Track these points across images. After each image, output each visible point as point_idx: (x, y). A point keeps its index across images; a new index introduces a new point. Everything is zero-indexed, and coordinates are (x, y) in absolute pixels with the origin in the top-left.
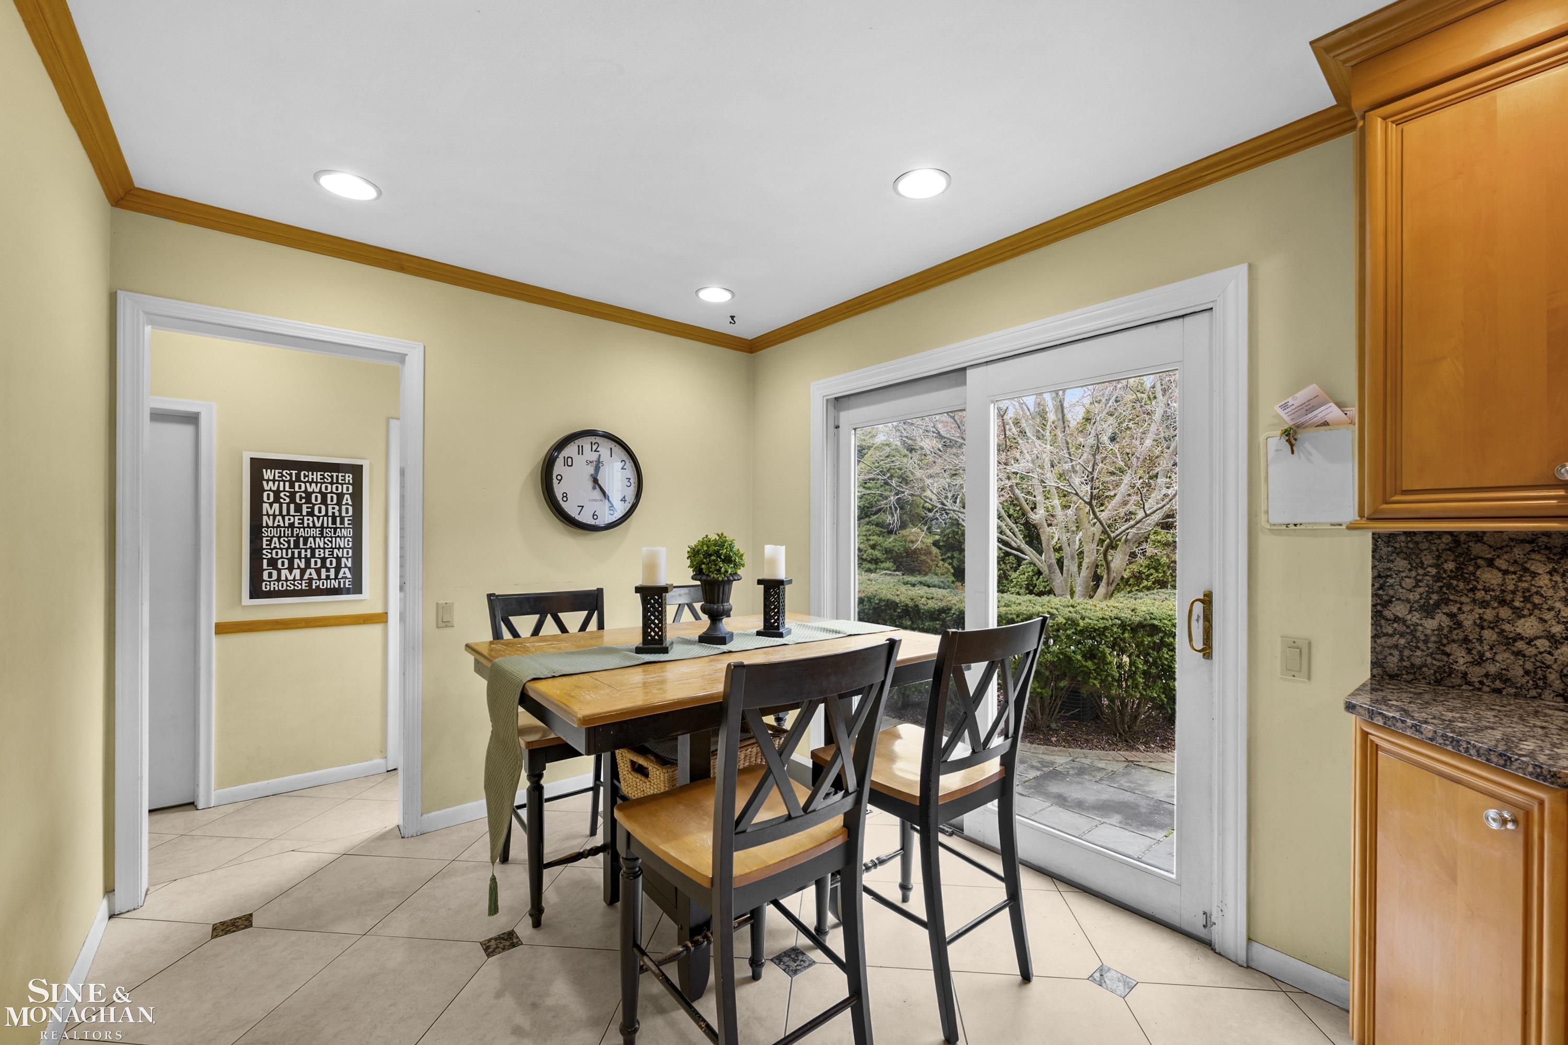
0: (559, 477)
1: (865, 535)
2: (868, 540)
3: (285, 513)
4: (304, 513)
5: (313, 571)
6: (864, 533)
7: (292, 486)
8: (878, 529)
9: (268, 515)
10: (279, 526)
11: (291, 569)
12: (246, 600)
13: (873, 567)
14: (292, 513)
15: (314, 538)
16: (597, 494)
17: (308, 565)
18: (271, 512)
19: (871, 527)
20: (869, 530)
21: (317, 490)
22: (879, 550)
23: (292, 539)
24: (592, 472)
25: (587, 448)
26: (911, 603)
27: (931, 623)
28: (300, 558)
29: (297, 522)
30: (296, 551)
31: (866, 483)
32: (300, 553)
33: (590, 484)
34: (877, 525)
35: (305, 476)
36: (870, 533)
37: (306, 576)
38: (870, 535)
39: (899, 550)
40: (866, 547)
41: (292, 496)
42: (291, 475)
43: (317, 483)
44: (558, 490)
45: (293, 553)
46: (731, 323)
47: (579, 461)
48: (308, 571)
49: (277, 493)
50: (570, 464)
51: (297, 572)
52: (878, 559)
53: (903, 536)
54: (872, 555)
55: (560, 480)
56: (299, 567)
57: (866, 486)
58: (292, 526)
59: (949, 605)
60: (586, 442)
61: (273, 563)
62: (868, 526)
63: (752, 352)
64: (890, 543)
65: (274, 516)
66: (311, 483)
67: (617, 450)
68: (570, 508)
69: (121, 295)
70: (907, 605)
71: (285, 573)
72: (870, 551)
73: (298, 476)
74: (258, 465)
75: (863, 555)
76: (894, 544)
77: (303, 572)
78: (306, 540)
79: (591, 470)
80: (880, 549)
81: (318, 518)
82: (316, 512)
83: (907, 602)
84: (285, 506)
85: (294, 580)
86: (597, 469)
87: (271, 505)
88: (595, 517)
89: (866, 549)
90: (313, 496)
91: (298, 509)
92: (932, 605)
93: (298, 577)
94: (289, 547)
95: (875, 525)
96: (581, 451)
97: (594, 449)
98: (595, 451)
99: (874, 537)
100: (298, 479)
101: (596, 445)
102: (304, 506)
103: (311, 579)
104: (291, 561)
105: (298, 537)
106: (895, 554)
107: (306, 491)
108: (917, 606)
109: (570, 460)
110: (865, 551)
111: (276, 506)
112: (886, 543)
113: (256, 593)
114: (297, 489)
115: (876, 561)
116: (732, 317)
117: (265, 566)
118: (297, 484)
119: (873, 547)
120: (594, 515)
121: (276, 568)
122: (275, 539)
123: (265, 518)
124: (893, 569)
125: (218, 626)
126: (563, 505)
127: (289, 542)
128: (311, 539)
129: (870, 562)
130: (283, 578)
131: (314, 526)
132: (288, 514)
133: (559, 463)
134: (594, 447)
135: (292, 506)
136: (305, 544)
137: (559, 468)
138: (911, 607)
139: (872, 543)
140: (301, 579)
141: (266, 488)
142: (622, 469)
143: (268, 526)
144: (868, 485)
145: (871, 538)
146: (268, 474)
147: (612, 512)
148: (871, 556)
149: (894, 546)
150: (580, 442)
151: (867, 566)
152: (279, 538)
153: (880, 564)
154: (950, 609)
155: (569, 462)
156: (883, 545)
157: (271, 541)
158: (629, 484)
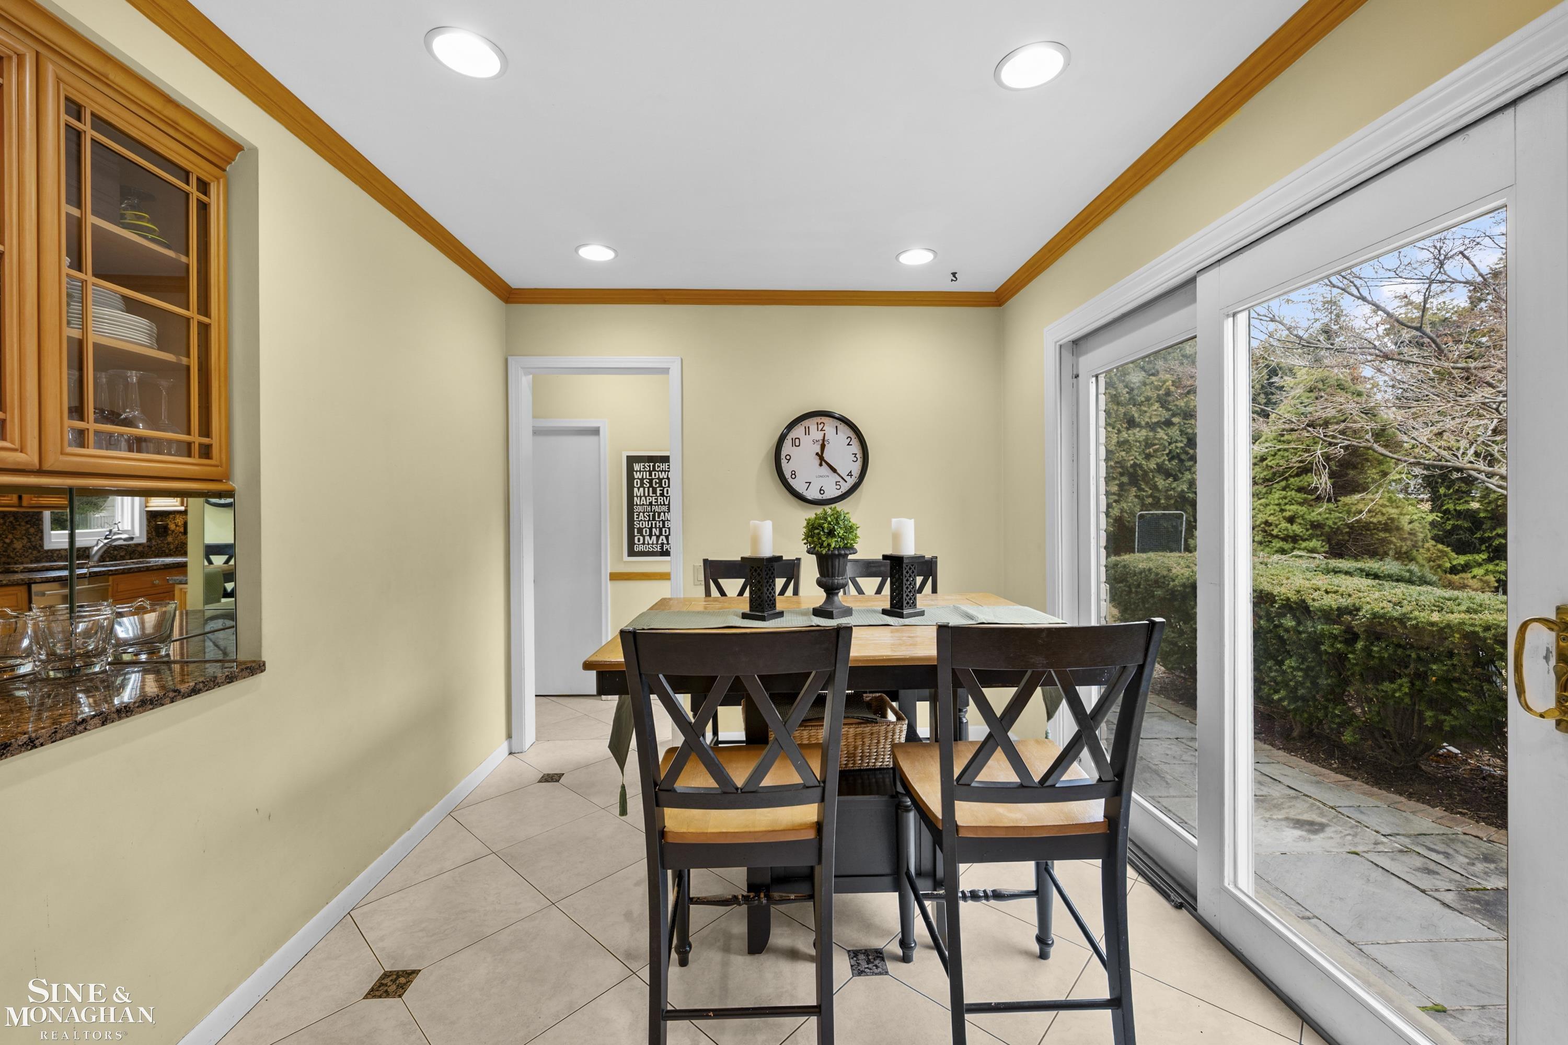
0: (788, 457)
1: (1279, 504)
2: (1282, 510)
3: (646, 494)
4: (658, 495)
5: (664, 537)
6: (1276, 502)
7: (650, 475)
8: (1300, 496)
9: (637, 496)
10: (643, 504)
11: (650, 535)
12: (626, 558)
13: (1287, 546)
14: (651, 494)
15: (664, 513)
16: (825, 470)
17: (661, 534)
18: (639, 495)
19: (1289, 493)
20: (1285, 498)
21: (666, 477)
22: (1300, 524)
23: (651, 514)
24: (819, 451)
25: (813, 428)
26: (1294, 597)
27: (1326, 627)
28: (656, 528)
29: (654, 501)
30: (654, 522)
31: (1283, 435)
32: (656, 524)
33: (817, 461)
34: (1300, 490)
35: (658, 467)
36: (1287, 501)
37: (660, 542)
38: (1286, 504)
39: (1335, 523)
40: (1278, 519)
41: (651, 481)
42: (649, 466)
43: (665, 471)
44: (787, 469)
45: (652, 524)
46: (952, 280)
47: (806, 441)
48: (661, 537)
49: (642, 480)
50: (797, 444)
51: (654, 538)
52: (1296, 535)
53: (1346, 504)
54: (1288, 530)
55: (789, 460)
56: (655, 535)
57: (1282, 439)
58: (651, 504)
59: (1357, 602)
60: (811, 423)
61: (640, 530)
62: (1285, 492)
63: (1000, 305)
64: (1320, 514)
65: (641, 497)
66: (661, 472)
67: (842, 427)
68: (798, 485)
69: (510, 359)
70: (1288, 599)
71: (647, 538)
72: (1284, 525)
73: (654, 466)
74: (631, 460)
75: (1273, 530)
76: (1327, 515)
77: (658, 537)
78: (659, 514)
79: (818, 449)
80: (1302, 522)
81: (667, 497)
82: (665, 494)
83: (1289, 595)
84: (646, 489)
85: (653, 544)
86: (823, 447)
87: (639, 489)
88: (822, 492)
89: (1277, 522)
90: (663, 481)
91: (654, 492)
92: (1330, 601)
93: (655, 542)
94: (649, 520)
95: (1296, 491)
96: (807, 431)
97: (820, 429)
98: (821, 430)
99: (1292, 507)
100: (654, 470)
101: (822, 425)
102: (658, 489)
103: (663, 544)
104: (651, 529)
105: (654, 512)
106: (1327, 529)
107: (659, 478)
108: (1304, 601)
109: (797, 440)
110: (1276, 526)
111: (641, 489)
112: (1313, 514)
113: (632, 553)
114: (653, 477)
115: (1294, 539)
116: (954, 274)
117: (636, 534)
118: (653, 473)
119: (1291, 520)
120: (821, 490)
121: (642, 535)
122: (641, 514)
123: (635, 498)
124: (1323, 549)
125: (611, 574)
126: (790, 481)
127: (649, 516)
128: (662, 514)
129: (1285, 539)
130: (646, 542)
131: (664, 504)
132: (649, 496)
133: (787, 443)
134: (820, 427)
135: (651, 489)
136: (659, 518)
137: (787, 448)
138: (1296, 603)
139: (1287, 514)
140: (657, 544)
141: (636, 477)
142: (848, 445)
143: (637, 505)
144: (1286, 437)
145: (1288, 507)
146: (637, 467)
147: (838, 487)
148: (1285, 532)
149: (1327, 519)
150: (806, 423)
151: (1278, 545)
152: (644, 513)
153: (1301, 542)
154: (1358, 610)
155: (796, 443)
156: (1306, 516)
157: (638, 515)
158: (855, 459)
